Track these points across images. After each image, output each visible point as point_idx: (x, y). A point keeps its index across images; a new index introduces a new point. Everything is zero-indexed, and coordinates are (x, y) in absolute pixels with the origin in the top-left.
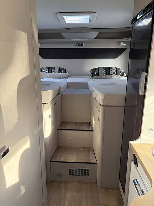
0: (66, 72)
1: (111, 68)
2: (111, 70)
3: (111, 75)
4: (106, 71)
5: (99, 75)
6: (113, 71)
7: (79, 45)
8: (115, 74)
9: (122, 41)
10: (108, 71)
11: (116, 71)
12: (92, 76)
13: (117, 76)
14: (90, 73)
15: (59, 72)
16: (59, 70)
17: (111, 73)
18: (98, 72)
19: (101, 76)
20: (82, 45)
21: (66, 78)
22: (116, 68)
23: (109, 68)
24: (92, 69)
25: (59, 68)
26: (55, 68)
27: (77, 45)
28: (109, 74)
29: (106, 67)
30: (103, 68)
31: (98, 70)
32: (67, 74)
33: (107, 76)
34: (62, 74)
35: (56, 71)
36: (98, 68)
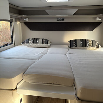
0: (48, 43)
1: (88, 40)
2: (87, 42)
3: (87, 46)
4: (83, 43)
5: (76, 46)
6: (89, 43)
7: (60, 20)
8: (91, 46)
9: (98, 17)
10: (84, 43)
11: (92, 43)
12: (70, 47)
13: (93, 48)
15: (42, 43)
16: (42, 41)
17: (87, 45)
18: (76, 44)
19: (78, 47)
20: (63, 20)
22: (92, 40)
23: (86, 40)
24: (70, 41)
25: (43, 39)
26: (39, 39)
27: (59, 20)
28: (86, 46)
29: (83, 40)
30: (80, 40)
31: (76, 42)
32: (49, 44)
33: (84, 47)
34: (45, 45)
35: (40, 42)
36: (76, 40)
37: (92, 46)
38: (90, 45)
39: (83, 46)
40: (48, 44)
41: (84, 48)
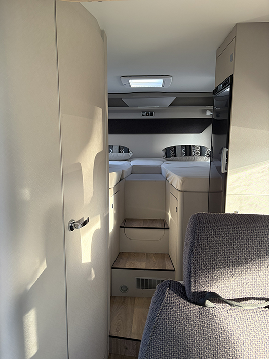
0: (128, 152)
1: (194, 146)
2: (193, 149)
3: (193, 156)
4: (186, 151)
5: (175, 156)
6: (196, 151)
7: (148, 114)
8: (199, 154)
9: (209, 110)
10: (188, 150)
11: (201, 151)
12: (166, 157)
13: (202, 157)
14: (163, 154)
15: (119, 152)
16: (119, 149)
17: (193, 154)
18: (175, 153)
19: (178, 157)
20: (152, 114)
21: (130, 160)
22: (200, 147)
23: (190, 146)
24: (166, 149)
25: (119, 147)
26: (113, 146)
28: (191, 155)
29: (186, 146)
30: (182, 146)
31: (175, 150)
32: (131, 155)
34: (123, 155)
35: (114, 151)
36: (175, 147)
37: (201, 155)
38: (197, 154)
39: (186, 156)
40: (129, 154)
41: (188, 158)
